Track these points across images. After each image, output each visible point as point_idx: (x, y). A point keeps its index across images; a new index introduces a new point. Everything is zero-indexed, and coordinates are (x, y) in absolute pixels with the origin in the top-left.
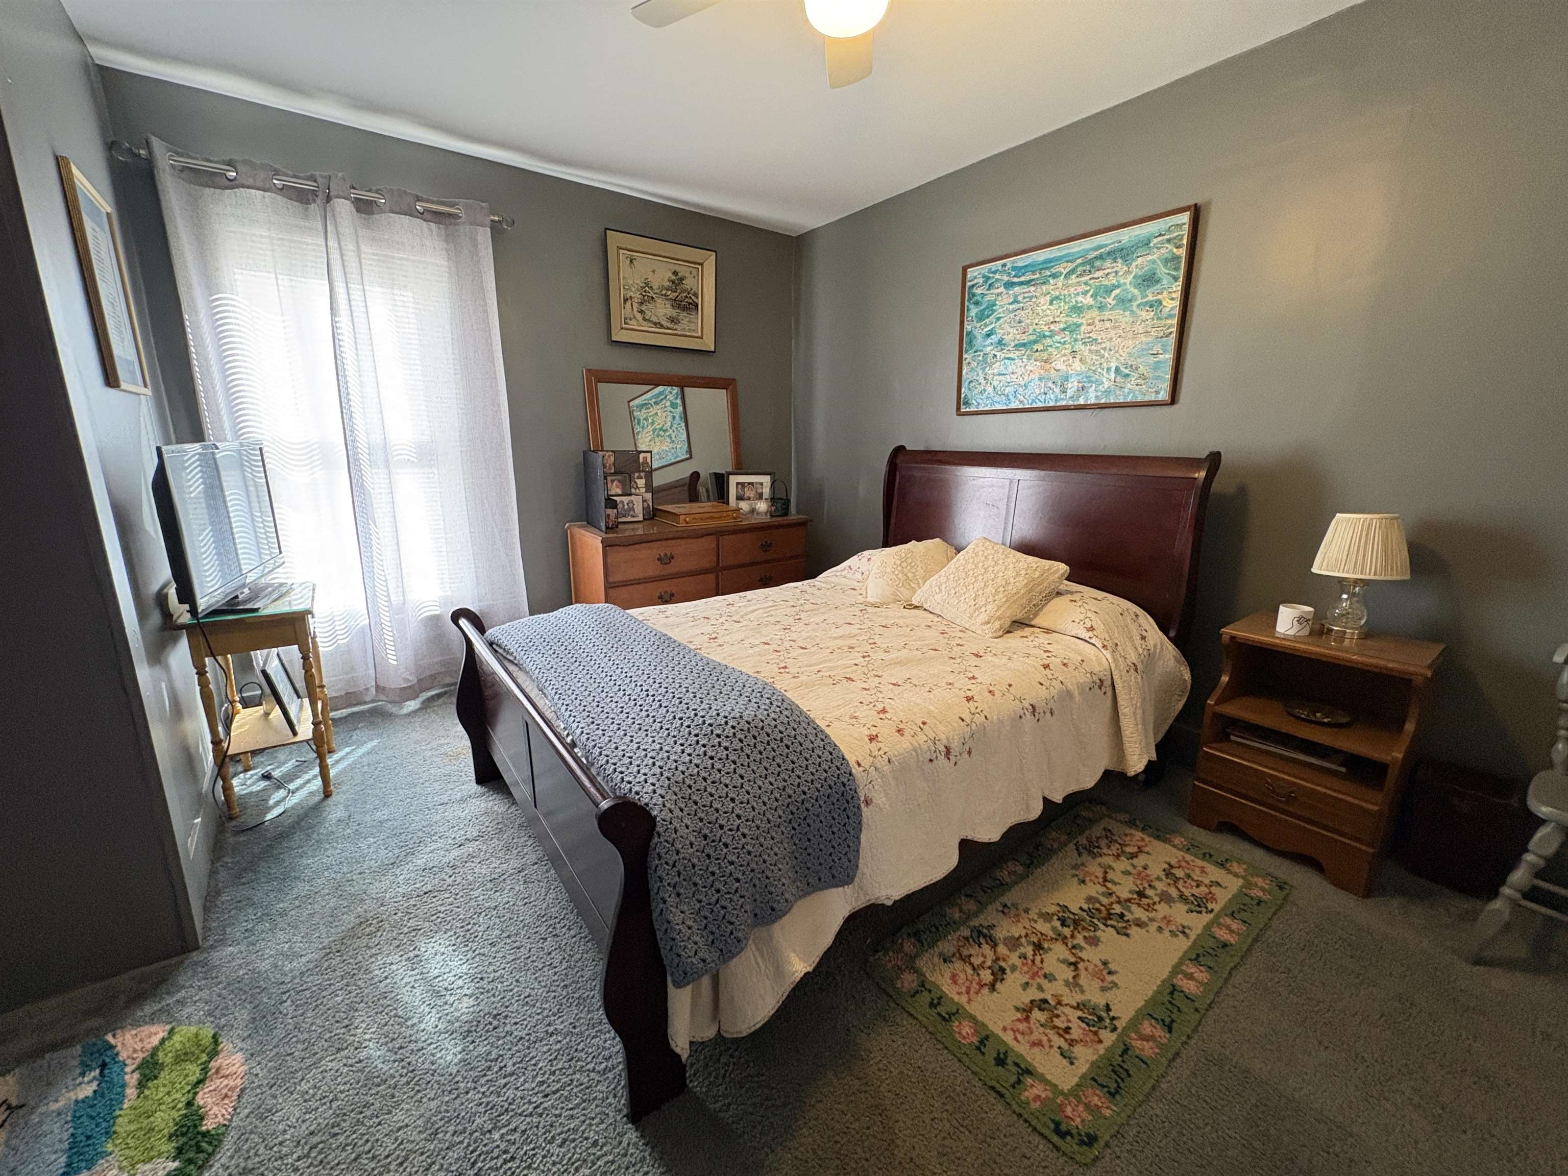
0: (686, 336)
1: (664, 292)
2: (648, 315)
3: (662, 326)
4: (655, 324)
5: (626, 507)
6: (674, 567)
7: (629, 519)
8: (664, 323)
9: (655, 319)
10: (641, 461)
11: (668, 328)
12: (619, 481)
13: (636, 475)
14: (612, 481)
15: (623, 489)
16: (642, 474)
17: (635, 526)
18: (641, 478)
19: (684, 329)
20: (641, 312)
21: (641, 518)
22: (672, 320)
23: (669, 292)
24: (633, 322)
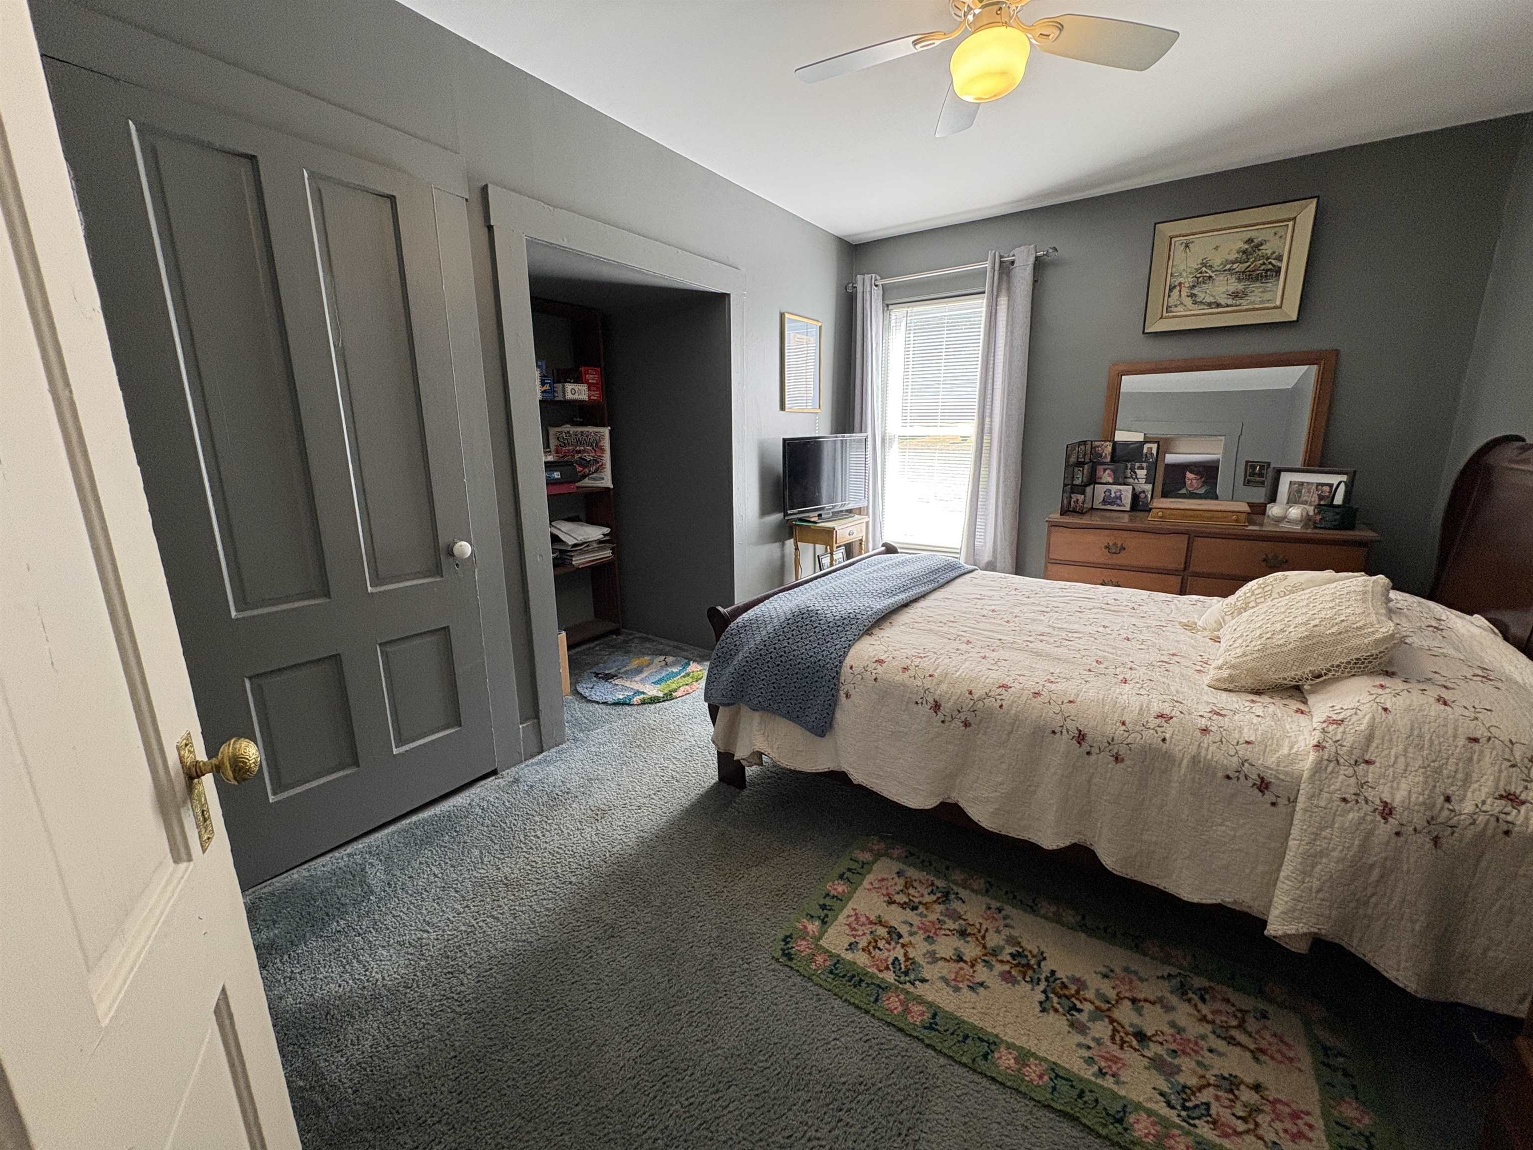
0: (1257, 309)
1: (1228, 267)
2: (1201, 296)
3: (1218, 305)
4: (1210, 305)
5: (1113, 495)
6: (1122, 559)
7: (1115, 508)
8: (1223, 302)
9: (1209, 299)
10: (1145, 451)
11: (1228, 306)
12: (1112, 470)
13: (1137, 465)
14: (1105, 470)
15: (1114, 479)
16: (1144, 465)
17: (1122, 515)
18: (1142, 468)
19: (1253, 303)
20: (1192, 295)
21: (1128, 508)
22: (1235, 295)
23: (1235, 266)
24: (1180, 308)
